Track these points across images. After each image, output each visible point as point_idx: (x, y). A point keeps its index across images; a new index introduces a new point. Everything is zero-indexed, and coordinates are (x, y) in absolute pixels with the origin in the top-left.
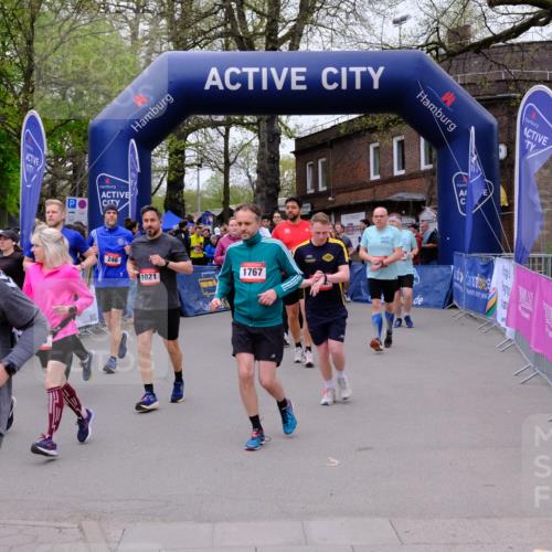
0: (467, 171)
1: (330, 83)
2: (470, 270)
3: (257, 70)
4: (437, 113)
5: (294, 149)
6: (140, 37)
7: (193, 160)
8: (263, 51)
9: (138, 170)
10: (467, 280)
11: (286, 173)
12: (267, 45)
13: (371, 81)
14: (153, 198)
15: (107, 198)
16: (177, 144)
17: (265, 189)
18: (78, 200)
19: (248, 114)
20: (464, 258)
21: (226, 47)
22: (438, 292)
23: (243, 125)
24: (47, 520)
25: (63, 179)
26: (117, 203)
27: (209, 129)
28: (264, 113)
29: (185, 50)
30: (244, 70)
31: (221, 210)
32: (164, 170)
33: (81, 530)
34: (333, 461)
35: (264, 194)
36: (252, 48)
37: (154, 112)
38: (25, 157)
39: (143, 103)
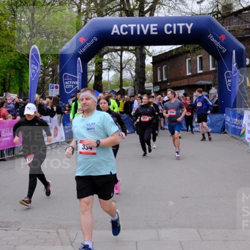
0: (231, 71)
1: (168, 31)
2: (233, 116)
3: (135, 25)
4: (218, 44)
5: (152, 61)
6: (82, 11)
7: (106, 67)
8: (137, 17)
9: (82, 71)
10: (231, 120)
11: (148, 72)
12: (139, 14)
13: (187, 29)
14: (88, 84)
15: (68, 84)
16: (99, 60)
17: (139, 79)
18: (55, 85)
19: (131, 46)
20: (230, 111)
21: (121, 15)
22: (218, 126)
23: (129, 51)
25: (48, 76)
26: (72, 86)
27: (113, 53)
28: (138, 45)
29: (102, 17)
30: (129, 25)
31: (119, 89)
32: (93, 72)
33: (58, 233)
34: (171, 202)
35: (138, 82)
36: (132, 15)
37: (88, 45)
38: (31, 66)
39: (84, 41)
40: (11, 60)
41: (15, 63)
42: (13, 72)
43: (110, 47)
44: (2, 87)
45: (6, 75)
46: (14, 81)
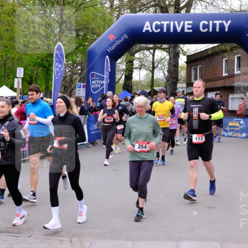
3: (168, 22)
5: (186, 61)
6: (114, 7)
7: (137, 66)
8: (173, 13)
9: (110, 70)
11: (182, 72)
12: (174, 10)
13: (224, 27)
14: (116, 85)
15: (94, 84)
16: (130, 58)
17: (171, 80)
18: (82, 84)
19: (164, 44)
21: (155, 12)
23: (162, 49)
25: (76, 74)
26: (99, 86)
27: (145, 51)
28: (172, 44)
29: (136, 13)
30: (162, 22)
31: (150, 90)
32: (124, 70)
34: (194, 213)
35: (171, 82)
36: (167, 12)
37: (118, 43)
38: (55, 64)
39: (113, 39)
40: (38, 58)
41: (42, 61)
42: (40, 70)
43: (143, 45)
45: (33, 73)
46: (40, 79)
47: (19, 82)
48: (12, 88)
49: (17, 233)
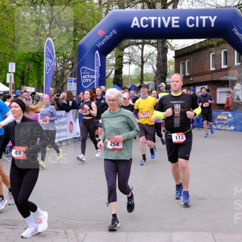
3: (156, 18)
5: (174, 56)
6: (103, 3)
7: (127, 61)
8: (160, 9)
9: (100, 65)
11: (171, 67)
12: (162, 6)
13: (210, 23)
15: (85, 78)
16: (120, 53)
17: (160, 74)
18: (73, 79)
19: (153, 39)
21: (143, 7)
23: (151, 44)
24: (51, 228)
25: (67, 69)
26: (90, 80)
27: (134, 46)
28: (160, 39)
29: (124, 9)
30: (150, 18)
32: (114, 65)
33: (66, 233)
35: (160, 77)
36: (155, 8)
37: (107, 38)
38: (46, 59)
39: (102, 34)
40: (29, 53)
41: (33, 56)
42: (32, 65)
43: (131, 40)
44: (21, 80)
45: (25, 68)
46: (32, 74)
47: (11, 77)
48: (5, 83)
49: (13, 225)
